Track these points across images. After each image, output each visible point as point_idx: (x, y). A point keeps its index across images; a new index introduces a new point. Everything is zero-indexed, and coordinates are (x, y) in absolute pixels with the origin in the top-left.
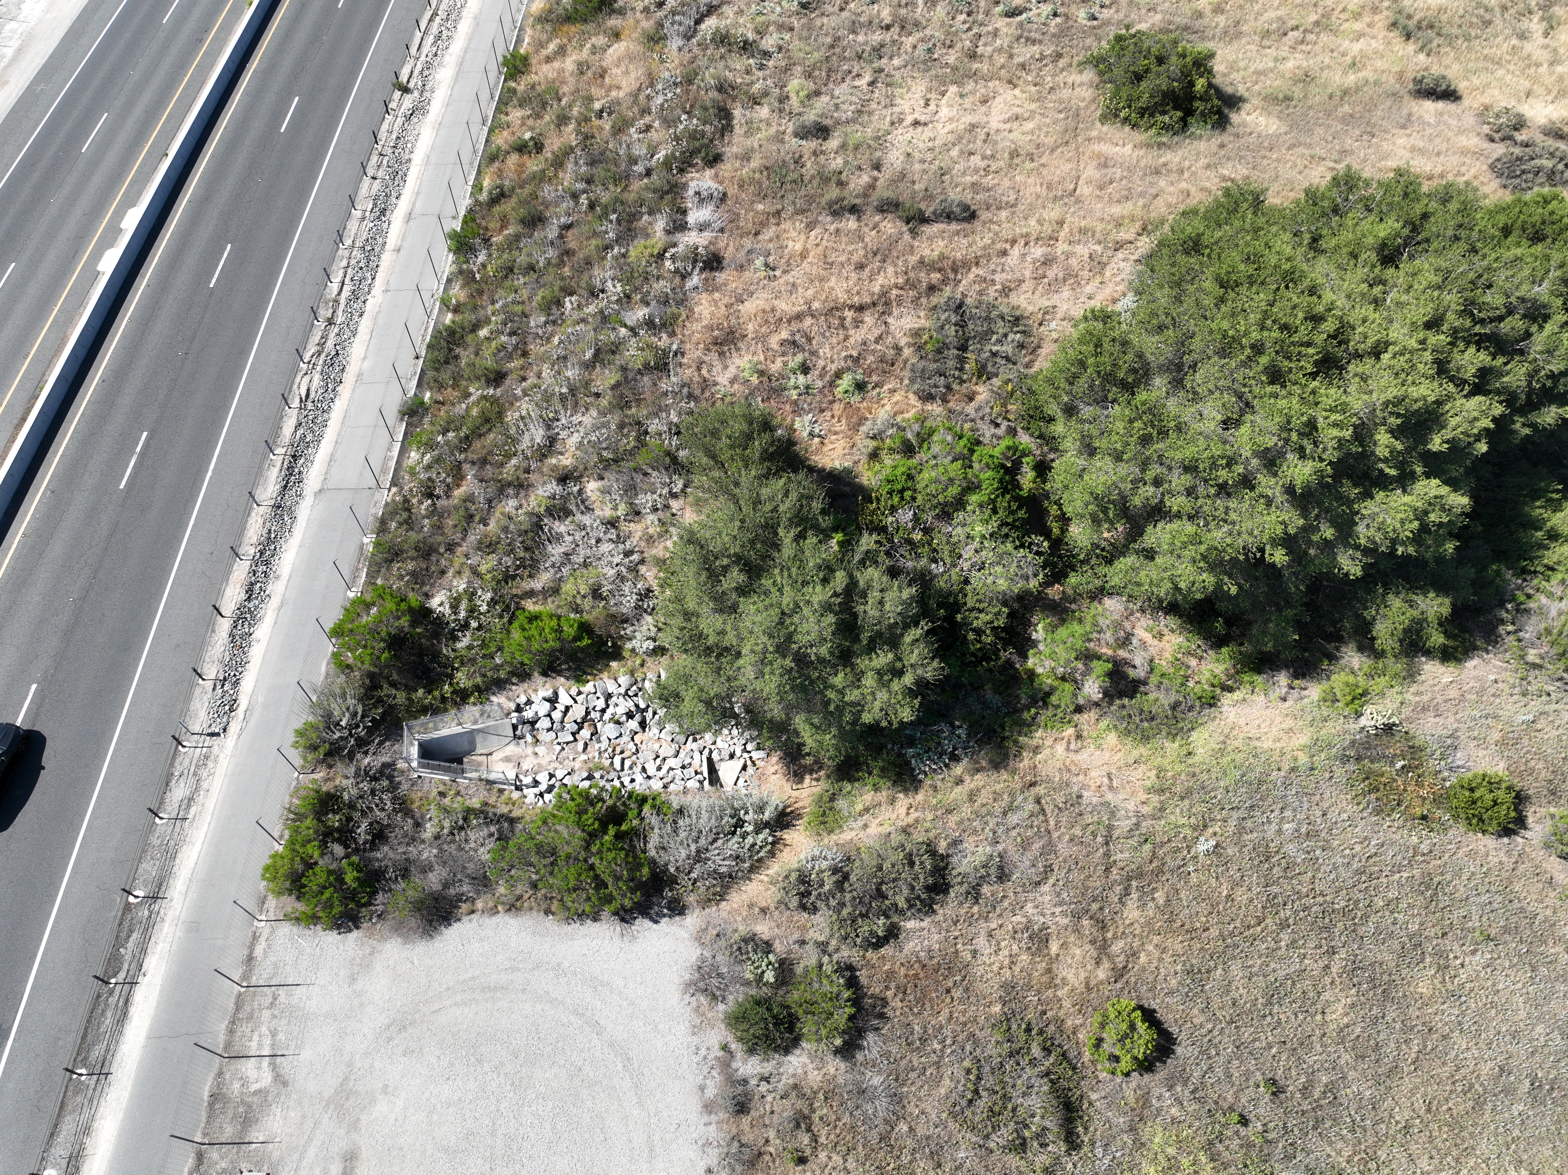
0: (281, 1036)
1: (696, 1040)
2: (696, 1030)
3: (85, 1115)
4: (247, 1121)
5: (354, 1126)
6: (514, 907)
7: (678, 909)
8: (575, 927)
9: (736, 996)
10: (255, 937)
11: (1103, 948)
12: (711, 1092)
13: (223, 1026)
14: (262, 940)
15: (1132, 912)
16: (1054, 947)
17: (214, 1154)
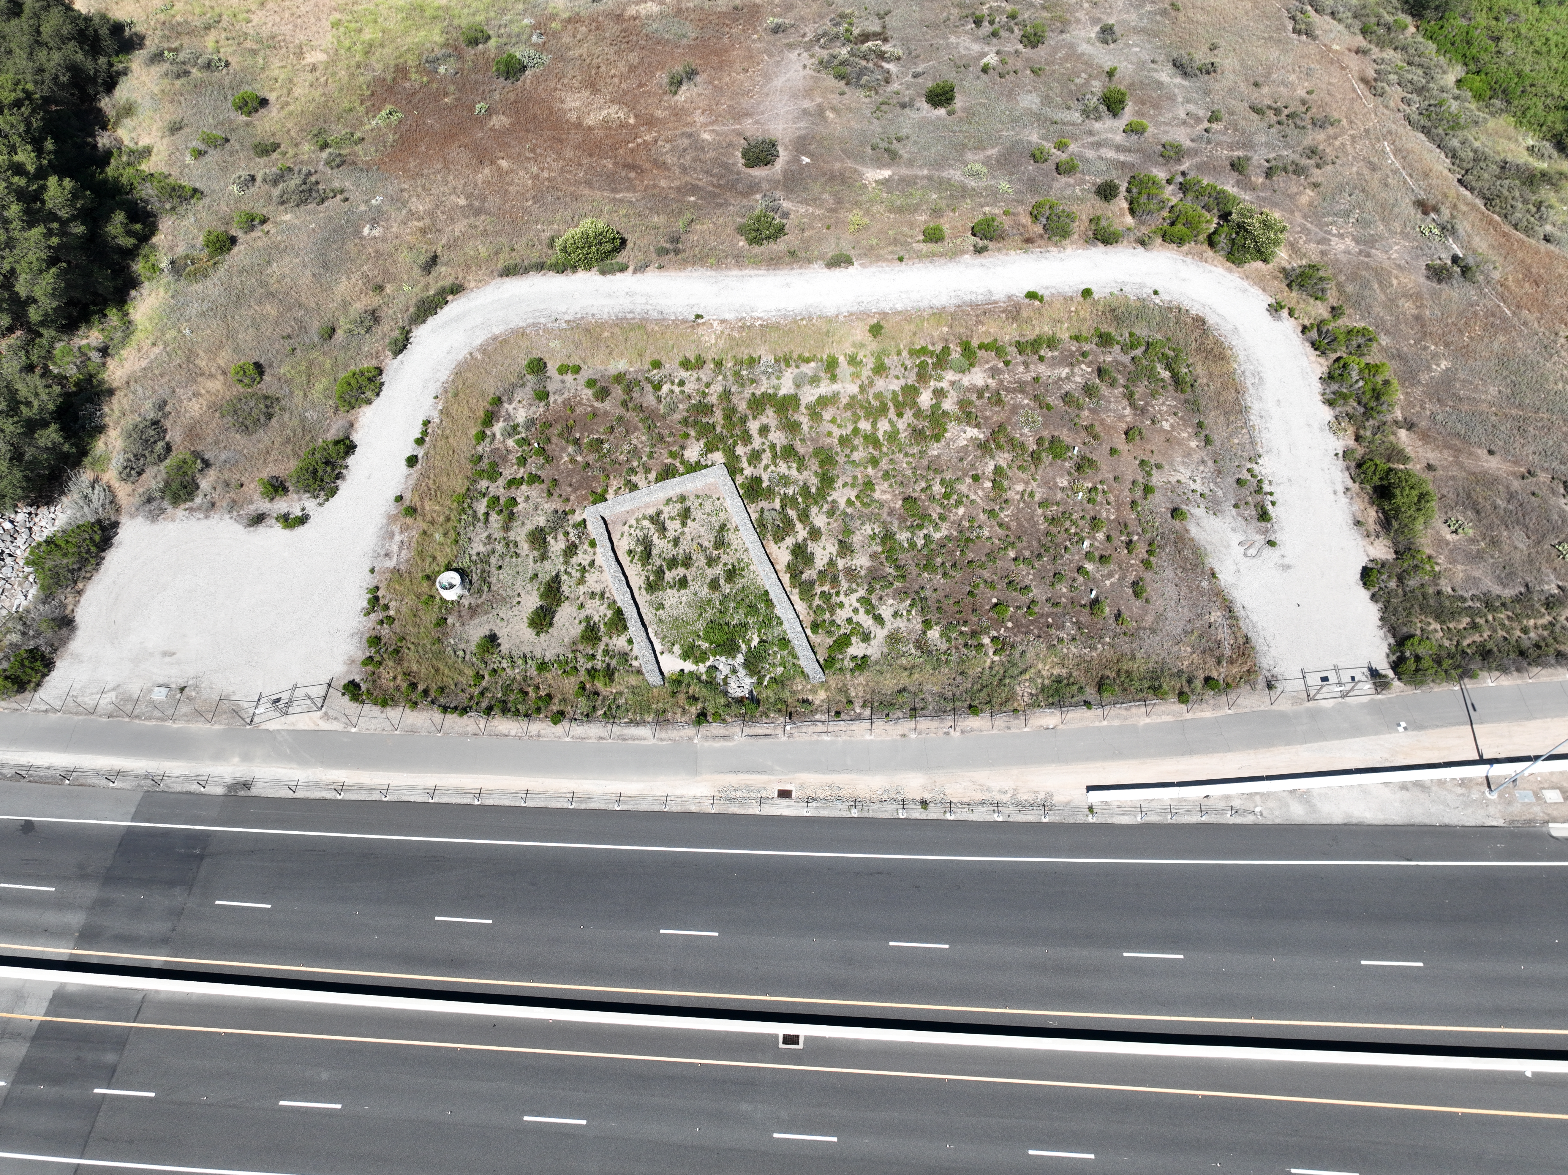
0: (95, 690)
1: (178, 521)
2: (173, 520)
3: (92, 774)
4: (128, 699)
5: (152, 654)
6: (80, 593)
7: (115, 525)
8: (103, 568)
9: (166, 504)
10: (36, 710)
11: (211, 376)
12: (201, 516)
13: (76, 718)
14: (37, 707)
15: (202, 363)
16: (203, 392)
17: (137, 711)
